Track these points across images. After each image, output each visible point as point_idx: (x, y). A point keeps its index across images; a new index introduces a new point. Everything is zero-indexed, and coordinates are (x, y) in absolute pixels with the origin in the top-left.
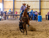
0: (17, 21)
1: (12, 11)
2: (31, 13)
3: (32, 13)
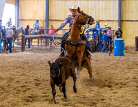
1: (42, 25)
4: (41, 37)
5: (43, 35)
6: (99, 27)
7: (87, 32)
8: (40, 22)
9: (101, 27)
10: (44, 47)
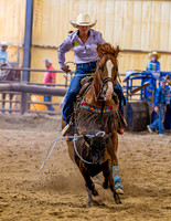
0: (48, 134)
1: (15, 59)
2: (144, 79)
3: (154, 80)
4: (12, 89)
5: (16, 84)
6: (157, 68)
7: (127, 80)
8: (9, 51)
9: (162, 69)
10: (18, 116)
